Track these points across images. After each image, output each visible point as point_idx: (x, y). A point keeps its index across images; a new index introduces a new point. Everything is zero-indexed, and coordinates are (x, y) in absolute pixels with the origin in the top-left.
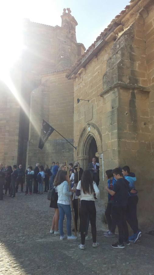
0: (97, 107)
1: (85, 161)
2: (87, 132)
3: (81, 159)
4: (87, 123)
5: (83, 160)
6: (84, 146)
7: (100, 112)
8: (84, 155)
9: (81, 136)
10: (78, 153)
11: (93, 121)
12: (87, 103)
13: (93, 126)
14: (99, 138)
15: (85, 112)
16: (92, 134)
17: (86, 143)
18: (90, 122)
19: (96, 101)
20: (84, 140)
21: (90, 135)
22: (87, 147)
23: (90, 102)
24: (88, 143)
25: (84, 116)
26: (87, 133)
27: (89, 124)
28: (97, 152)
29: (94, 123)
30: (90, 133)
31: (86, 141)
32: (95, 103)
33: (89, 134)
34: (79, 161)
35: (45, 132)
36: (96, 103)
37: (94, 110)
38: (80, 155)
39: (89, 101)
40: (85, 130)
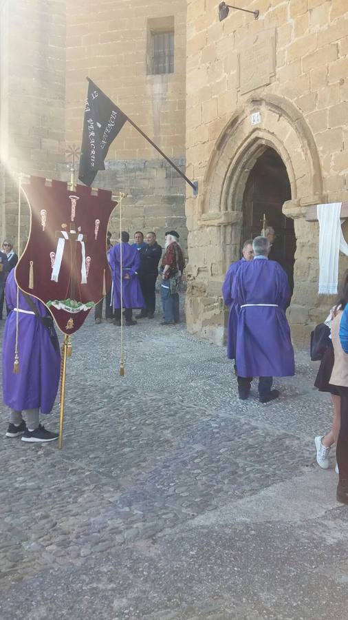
0: (297, 36)
1: (229, 229)
2: (247, 131)
3: (216, 222)
4: (247, 97)
5: (225, 226)
6: (231, 178)
7: (311, 56)
8: (227, 209)
9: (221, 143)
10: (203, 203)
11: (276, 91)
12: (248, 24)
13: (277, 107)
14: (299, 150)
15: (239, 56)
16: (269, 137)
17: (239, 169)
18: (263, 93)
19: (294, 14)
20: (232, 159)
21: (259, 142)
22: (240, 183)
23: (261, 17)
24: (243, 168)
25: (234, 72)
26: (247, 135)
27: (256, 102)
28: (290, 198)
29: (279, 95)
30: (260, 134)
31: (238, 163)
32: (285, 20)
33: (253, 136)
34: (209, 228)
35: (99, 125)
36: (291, 21)
37: (280, 49)
38: (213, 211)
39: (257, 14)
40: (234, 122)
